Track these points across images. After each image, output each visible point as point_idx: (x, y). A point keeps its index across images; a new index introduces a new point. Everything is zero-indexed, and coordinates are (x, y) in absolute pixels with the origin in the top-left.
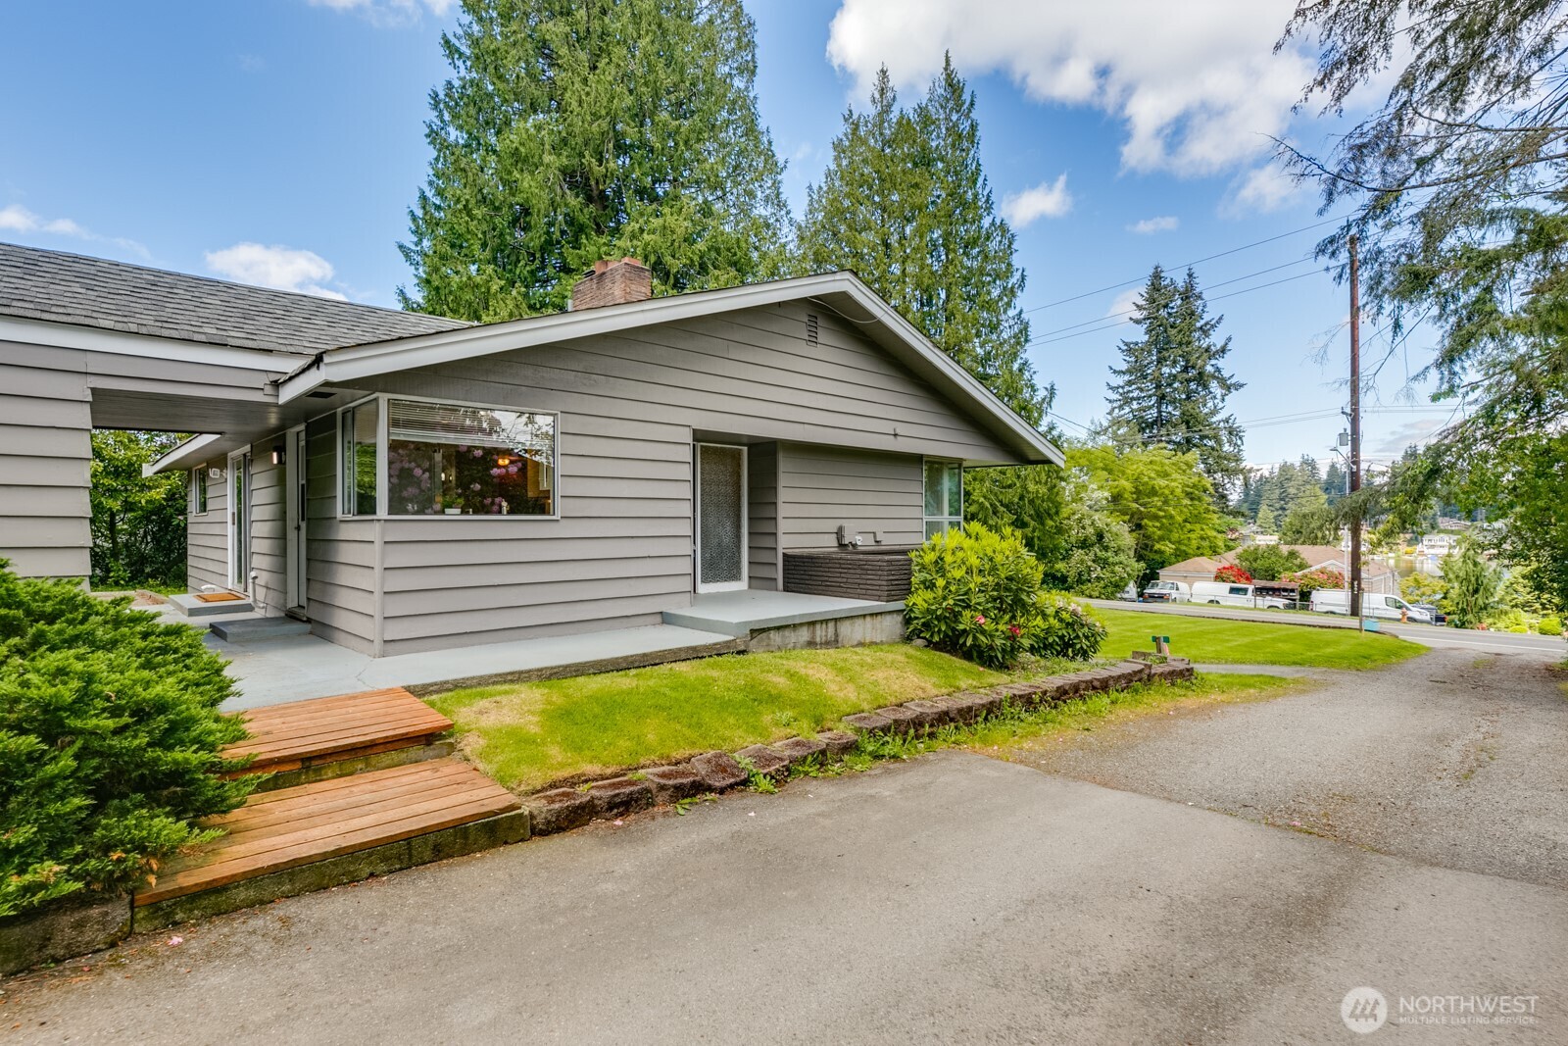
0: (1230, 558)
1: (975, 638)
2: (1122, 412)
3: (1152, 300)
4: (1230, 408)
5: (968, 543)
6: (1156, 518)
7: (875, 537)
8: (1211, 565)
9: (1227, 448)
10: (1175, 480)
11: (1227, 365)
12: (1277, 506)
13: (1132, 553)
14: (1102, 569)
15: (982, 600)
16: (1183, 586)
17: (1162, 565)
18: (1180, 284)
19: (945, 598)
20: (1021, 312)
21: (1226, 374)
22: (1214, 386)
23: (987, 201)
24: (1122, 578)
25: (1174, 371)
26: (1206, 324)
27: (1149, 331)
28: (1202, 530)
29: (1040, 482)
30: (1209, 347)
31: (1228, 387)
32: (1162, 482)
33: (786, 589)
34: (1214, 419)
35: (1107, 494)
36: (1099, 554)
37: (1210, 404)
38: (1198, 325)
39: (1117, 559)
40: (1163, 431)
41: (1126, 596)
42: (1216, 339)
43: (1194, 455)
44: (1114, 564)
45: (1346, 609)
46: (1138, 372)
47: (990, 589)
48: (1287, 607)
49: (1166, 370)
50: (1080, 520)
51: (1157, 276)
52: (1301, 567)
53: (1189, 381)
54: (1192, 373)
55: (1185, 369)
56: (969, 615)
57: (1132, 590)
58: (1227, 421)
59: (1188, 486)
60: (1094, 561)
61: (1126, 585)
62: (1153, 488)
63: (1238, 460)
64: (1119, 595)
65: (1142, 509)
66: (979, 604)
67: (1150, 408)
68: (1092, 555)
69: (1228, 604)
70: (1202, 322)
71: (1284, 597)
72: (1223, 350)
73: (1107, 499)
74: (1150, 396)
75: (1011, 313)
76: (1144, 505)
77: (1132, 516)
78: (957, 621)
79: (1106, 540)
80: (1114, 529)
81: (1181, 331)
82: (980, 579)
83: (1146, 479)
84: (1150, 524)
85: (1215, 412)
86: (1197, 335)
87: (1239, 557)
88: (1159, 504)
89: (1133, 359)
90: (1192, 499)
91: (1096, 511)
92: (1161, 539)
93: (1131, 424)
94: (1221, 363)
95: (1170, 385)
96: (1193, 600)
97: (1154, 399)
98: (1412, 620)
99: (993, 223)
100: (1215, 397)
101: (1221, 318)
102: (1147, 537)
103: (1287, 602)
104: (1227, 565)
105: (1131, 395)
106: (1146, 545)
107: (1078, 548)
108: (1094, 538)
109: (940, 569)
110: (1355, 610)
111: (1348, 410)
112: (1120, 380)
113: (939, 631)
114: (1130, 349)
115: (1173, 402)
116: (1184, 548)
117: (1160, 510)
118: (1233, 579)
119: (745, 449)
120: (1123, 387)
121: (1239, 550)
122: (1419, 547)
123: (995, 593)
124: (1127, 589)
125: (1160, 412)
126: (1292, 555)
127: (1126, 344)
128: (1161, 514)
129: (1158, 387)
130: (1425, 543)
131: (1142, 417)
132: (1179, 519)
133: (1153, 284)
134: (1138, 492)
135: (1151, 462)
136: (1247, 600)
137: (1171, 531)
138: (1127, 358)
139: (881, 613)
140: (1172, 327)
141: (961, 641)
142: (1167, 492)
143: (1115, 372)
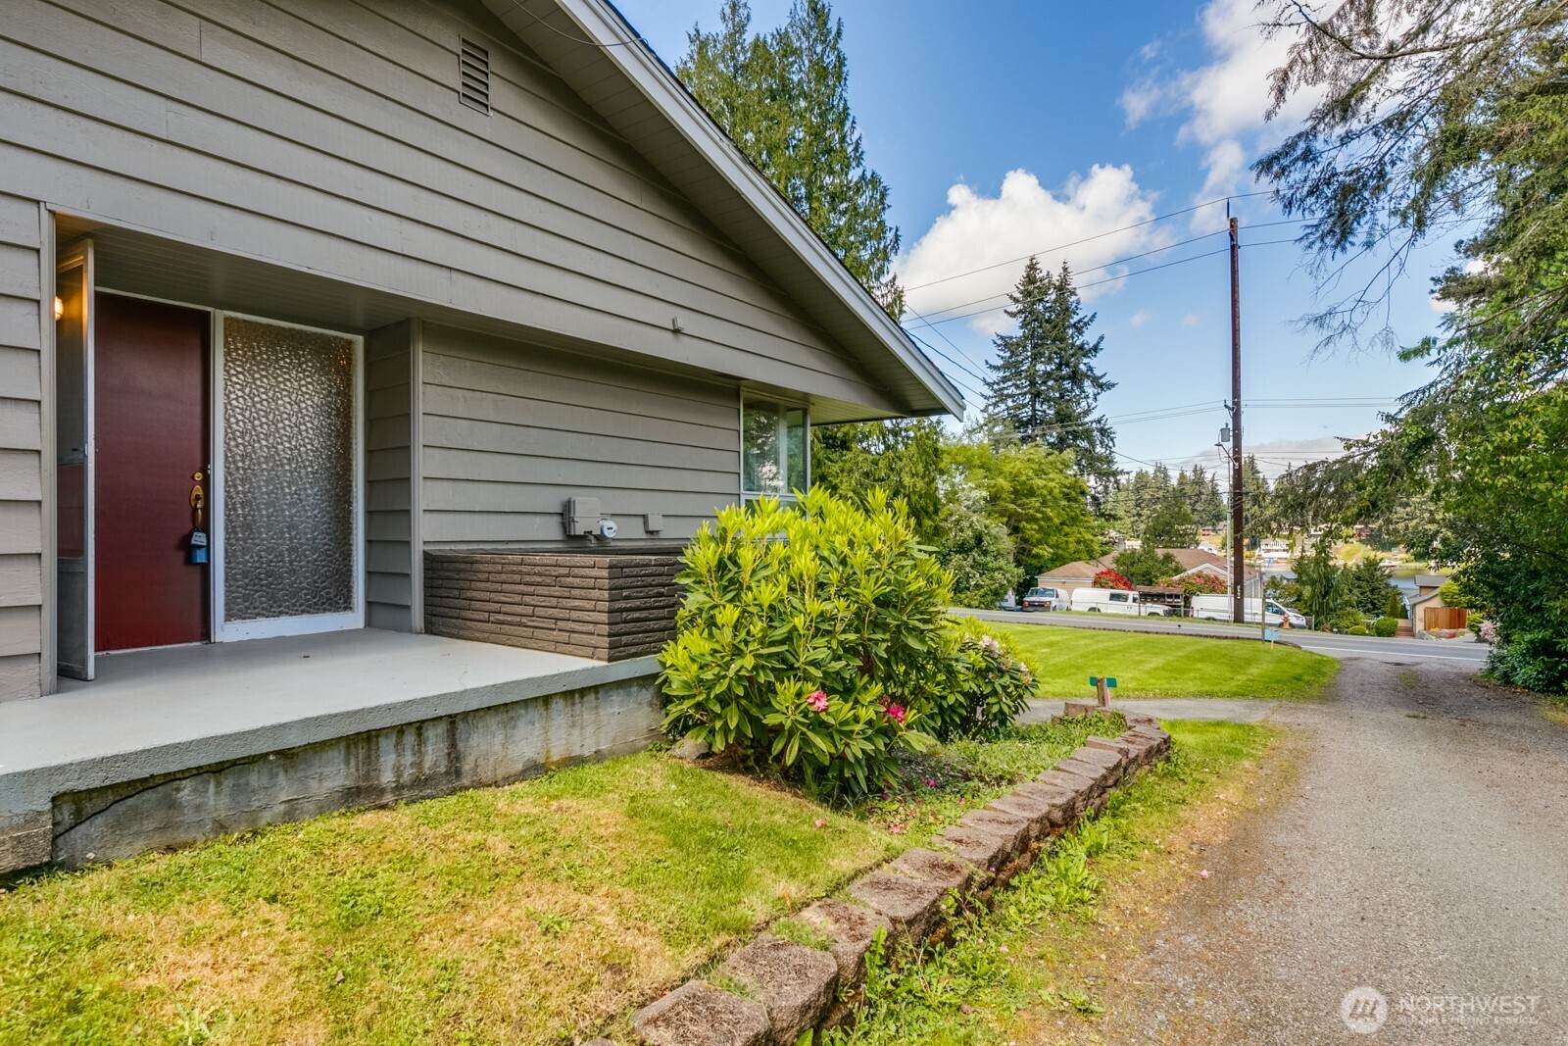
0: (1108, 563)
1: (805, 741)
2: (996, 411)
3: (1027, 294)
4: (1102, 408)
5: (796, 526)
6: (1033, 519)
7: (646, 523)
8: (1089, 569)
9: (1099, 449)
10: (1053, 480)
11: (1098, 364)
12: (1134, 512)
13: (1011, 558)
14: (981, 575)
15: (822, 654)
16: (1062, 592)
17: (1040, 570)
18: (1055, 279)
19: (738, 652)
20: (894, 278)
21: (1097, 372)
22: (1087, 383)
23: (856, 149)
24: (1002, 586)
25: (1049, 369)
26: (1080, 321)
27: (1024, 325)
28: (1080, 533)
29: (917, 475)
30: (1083, 344)
31: (1101, 386)
32: (1040, 482)
33: (430, 629)
34: (1086, 420)
35: (985, 494)
36: (978, 558)
37: (1084, 404)
38: (1072, 321)
39: (995, 565)
40: (1038, 431)
41: (1005, 604)
42: (1089, 337)
43: (1069, 454)
44: (994, 570)
45: (1229, 615)
46: (1011, 367)
47: (839, 627)
48: (1168, 614)
49: (1040, 367)
50: (957, 522)
51: (1032, 267)
52: (1177, 571)
53: (1063, 378)
54: (1065, 371)
55: (1059, 367)
56: (793, 689)
57: (1011, 598)
58: (1099, 421)
59: (1066, 487)
60: (972, 567)
61: (1006, 593)
62: (1032, 488)
63: (1110, 462)
64: (998, 604)
65: (1020, 510)
66: (815, 663)
67: (1024, 406)
68: (970, 560)
69: (1109, 611)
70: (1076, 318)
71: (1163, 603)
72: (1096, 348)
73: (985, 499)
74: (1025, 394)
75: (885, 279)
76: (1021, 506)
77: (1010, 518)
78: (766, 706)
79: (985, 543)
80: (993, 532)
81: (1055, 327)
82: (815, 607)
83: (1024, 478)
84: (1028, 526)
85: (1086, 413)
86: (1070, 331)
87: (1117, 561)
88: (1038, 504)
89: (1008, 354)
90: (1069, 500)
91: (974, 512)
92: (1039, 542)
93: (1007, 423)
94: (1092, 362)
95: (1044, 383)
96: (1073, 608)
97: (1028, 396)
98: (1292, 626)
99: (863, 177)
100: (1087, 397)
101: (1094, 316)
102: (1025, 540)
103: (1167, 608)
104: (1105, 570)
105: (1005, 392)
106: (1024, 549)
107: (956, 552)
108: (972, 542)
109: (731, 581)
110: (1239, 618)
111: (1230, 404)
112: (994, 376)
113: (726, 730)
114: (1006, 343)
115: (1048, 400)
116: (1060, 552)
117: (1038, 511)
118: (1111, 584)
119: (359, 340)
120: (998, 384)
121: (1115, 554)
122: (1257, 552)
123: (852, 637)
124: (1007, 597)
125: (1034, 410)
126: (1168, 558)
127: (1002, 338)
128: (1039, 515)
129: (1033, 384)
130: (1263, 547)
131: (1017, 416)
132: (1057, 521)
133: (1028, 276)
134: (1016, 492)
135: (1029, 460)
136: (1129, 608)
137: (1049, 535)
138: (1002, 354)
139: (595, 689)
140: (1047, 321)
141: (777, 748)
142: (1045, 492)
143: (991, 366)
